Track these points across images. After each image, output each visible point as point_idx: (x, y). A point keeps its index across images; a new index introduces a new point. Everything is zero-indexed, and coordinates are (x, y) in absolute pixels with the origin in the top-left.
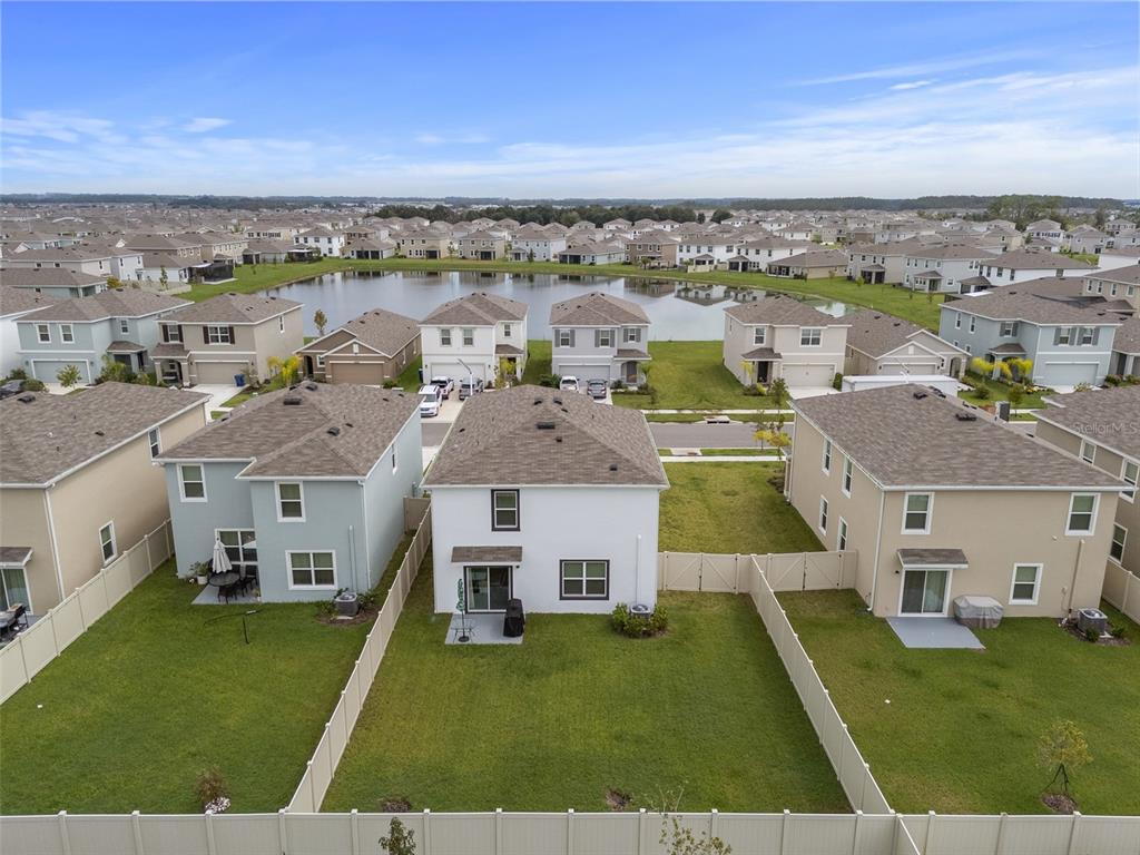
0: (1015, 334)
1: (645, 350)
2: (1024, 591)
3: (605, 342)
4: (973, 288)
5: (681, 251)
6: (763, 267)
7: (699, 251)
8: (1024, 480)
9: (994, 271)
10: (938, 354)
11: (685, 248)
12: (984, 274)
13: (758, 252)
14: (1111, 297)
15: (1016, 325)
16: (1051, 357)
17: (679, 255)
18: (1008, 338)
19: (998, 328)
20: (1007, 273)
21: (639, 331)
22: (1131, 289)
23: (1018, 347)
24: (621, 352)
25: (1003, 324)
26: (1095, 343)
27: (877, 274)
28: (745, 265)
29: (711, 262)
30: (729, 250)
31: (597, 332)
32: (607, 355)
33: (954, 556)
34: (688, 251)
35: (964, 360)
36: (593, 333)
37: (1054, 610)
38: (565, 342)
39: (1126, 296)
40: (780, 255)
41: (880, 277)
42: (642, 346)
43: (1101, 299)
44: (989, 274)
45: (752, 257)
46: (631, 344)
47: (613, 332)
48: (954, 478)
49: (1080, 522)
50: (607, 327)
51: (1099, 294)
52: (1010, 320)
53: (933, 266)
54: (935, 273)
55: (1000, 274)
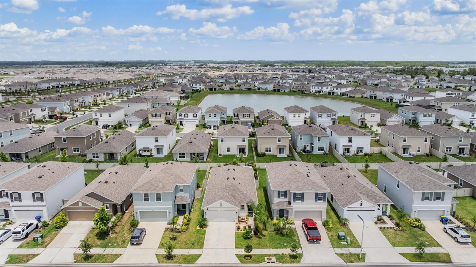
0: (415, 115)
1: (337, 118)
2: (419, 151)
3: (329, 117)
4: (402, 102)
5: (312, 88)
6: (339, 94)
7: (318, 88)
8: (418, 135)
9: (408, 97)
10: (399, 119)
11: (314, 87)
12: (405, 98)
13: (337, 89)
14: (437, 105)
15: (415, 113)
16: (422, 120)
17: (312, 89)
18: (413, 116)
19: (411, 114)
20: (411, 98)
21: (336, 114)
22: (441, 103)
23: (416, 117)
24: (332, 119)
25: (412, 113)
26: (431, 117)
27: (375, 96)
28: (333, 93)
29: (322, 92)
30: (327, 88)
31: (327, 114)
32: (329, 119)
33: (410, 146)
34: (315, 88)
35: (405, 120)
36: (326, 115)
37: (423, 154)
38: (320, 117)
39: (440, 105)
40: (344, 90)
41: (375, 97)
42: (336, 117)
43: (435, 106)
44: (406, 98)
45: (335, 90)
46: (334, 117)
47: (331, 114)
48: (409, 135)
49: (426, 141)
50: (329, 113)
51: (434, 104)
52: (414, 112)
53: (391, 95)
54: (391, 97)
55: (409, 98)
